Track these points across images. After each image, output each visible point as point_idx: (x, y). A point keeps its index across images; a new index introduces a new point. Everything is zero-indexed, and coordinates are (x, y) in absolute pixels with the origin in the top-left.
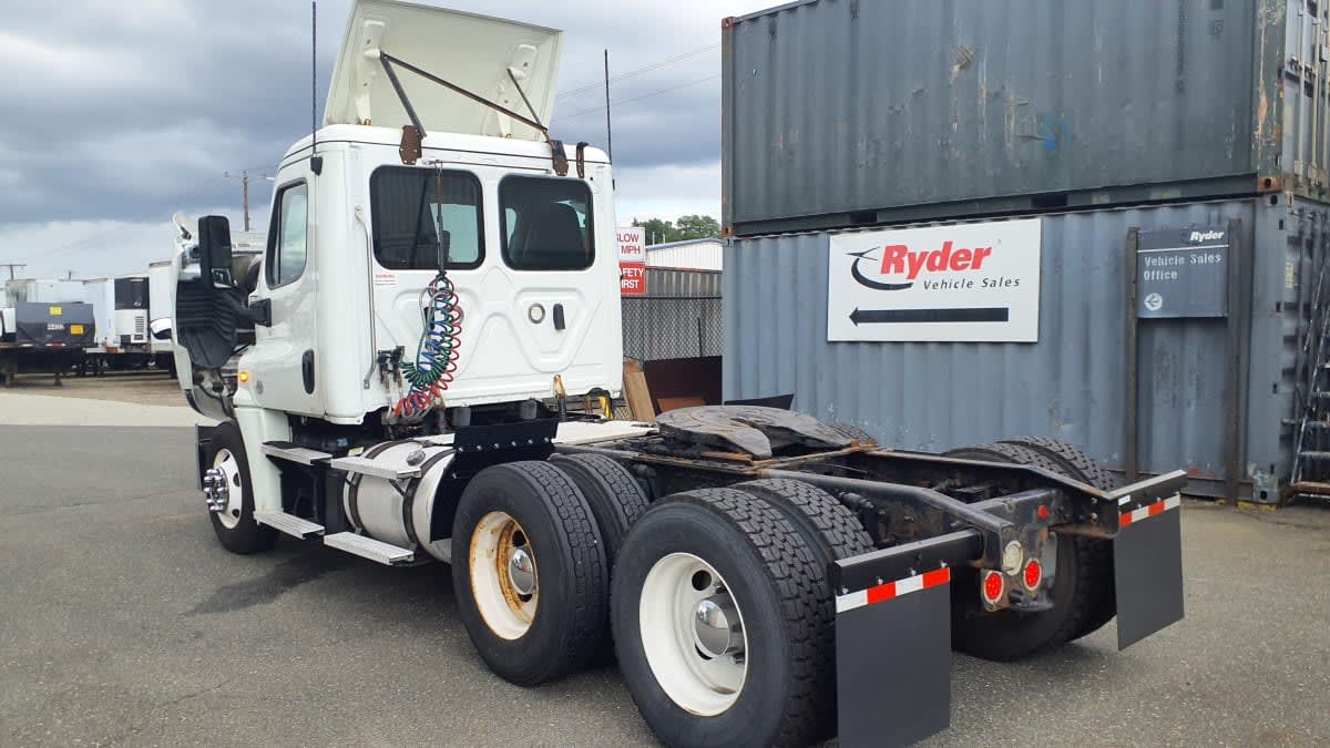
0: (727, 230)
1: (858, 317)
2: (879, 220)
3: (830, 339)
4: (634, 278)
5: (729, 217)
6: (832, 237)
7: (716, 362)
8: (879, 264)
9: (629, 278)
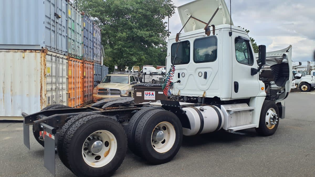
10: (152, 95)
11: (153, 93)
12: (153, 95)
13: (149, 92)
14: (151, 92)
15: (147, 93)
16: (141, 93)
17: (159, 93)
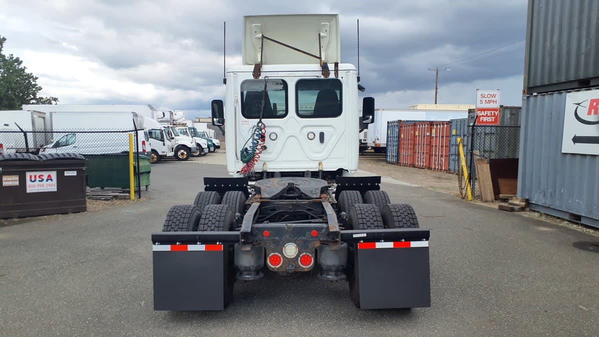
0: (525, 91)
1: (577, 140)
2: (591, 84)
3: (563, 152)
4: (491, 116)
5: (526, 85)
6: (568, 94)
7: (516, 161)
8: (587, 110)
9: (489, 116)
10: (47, 180)
11: (49, 176)
12: (50, 181)
13: (38, 174)
14: (45, 174)
15: (35, 176)
16: (17, 178)
17: (67, 174)
